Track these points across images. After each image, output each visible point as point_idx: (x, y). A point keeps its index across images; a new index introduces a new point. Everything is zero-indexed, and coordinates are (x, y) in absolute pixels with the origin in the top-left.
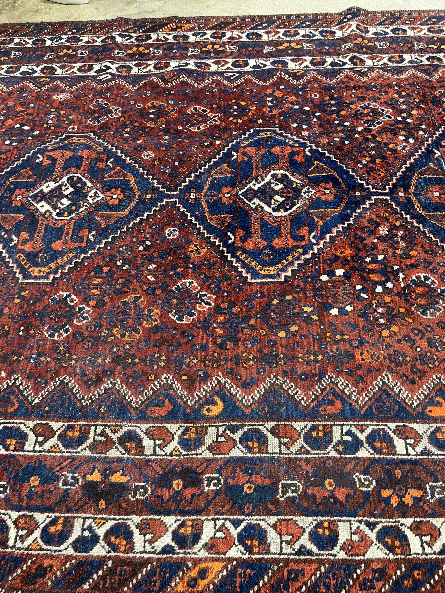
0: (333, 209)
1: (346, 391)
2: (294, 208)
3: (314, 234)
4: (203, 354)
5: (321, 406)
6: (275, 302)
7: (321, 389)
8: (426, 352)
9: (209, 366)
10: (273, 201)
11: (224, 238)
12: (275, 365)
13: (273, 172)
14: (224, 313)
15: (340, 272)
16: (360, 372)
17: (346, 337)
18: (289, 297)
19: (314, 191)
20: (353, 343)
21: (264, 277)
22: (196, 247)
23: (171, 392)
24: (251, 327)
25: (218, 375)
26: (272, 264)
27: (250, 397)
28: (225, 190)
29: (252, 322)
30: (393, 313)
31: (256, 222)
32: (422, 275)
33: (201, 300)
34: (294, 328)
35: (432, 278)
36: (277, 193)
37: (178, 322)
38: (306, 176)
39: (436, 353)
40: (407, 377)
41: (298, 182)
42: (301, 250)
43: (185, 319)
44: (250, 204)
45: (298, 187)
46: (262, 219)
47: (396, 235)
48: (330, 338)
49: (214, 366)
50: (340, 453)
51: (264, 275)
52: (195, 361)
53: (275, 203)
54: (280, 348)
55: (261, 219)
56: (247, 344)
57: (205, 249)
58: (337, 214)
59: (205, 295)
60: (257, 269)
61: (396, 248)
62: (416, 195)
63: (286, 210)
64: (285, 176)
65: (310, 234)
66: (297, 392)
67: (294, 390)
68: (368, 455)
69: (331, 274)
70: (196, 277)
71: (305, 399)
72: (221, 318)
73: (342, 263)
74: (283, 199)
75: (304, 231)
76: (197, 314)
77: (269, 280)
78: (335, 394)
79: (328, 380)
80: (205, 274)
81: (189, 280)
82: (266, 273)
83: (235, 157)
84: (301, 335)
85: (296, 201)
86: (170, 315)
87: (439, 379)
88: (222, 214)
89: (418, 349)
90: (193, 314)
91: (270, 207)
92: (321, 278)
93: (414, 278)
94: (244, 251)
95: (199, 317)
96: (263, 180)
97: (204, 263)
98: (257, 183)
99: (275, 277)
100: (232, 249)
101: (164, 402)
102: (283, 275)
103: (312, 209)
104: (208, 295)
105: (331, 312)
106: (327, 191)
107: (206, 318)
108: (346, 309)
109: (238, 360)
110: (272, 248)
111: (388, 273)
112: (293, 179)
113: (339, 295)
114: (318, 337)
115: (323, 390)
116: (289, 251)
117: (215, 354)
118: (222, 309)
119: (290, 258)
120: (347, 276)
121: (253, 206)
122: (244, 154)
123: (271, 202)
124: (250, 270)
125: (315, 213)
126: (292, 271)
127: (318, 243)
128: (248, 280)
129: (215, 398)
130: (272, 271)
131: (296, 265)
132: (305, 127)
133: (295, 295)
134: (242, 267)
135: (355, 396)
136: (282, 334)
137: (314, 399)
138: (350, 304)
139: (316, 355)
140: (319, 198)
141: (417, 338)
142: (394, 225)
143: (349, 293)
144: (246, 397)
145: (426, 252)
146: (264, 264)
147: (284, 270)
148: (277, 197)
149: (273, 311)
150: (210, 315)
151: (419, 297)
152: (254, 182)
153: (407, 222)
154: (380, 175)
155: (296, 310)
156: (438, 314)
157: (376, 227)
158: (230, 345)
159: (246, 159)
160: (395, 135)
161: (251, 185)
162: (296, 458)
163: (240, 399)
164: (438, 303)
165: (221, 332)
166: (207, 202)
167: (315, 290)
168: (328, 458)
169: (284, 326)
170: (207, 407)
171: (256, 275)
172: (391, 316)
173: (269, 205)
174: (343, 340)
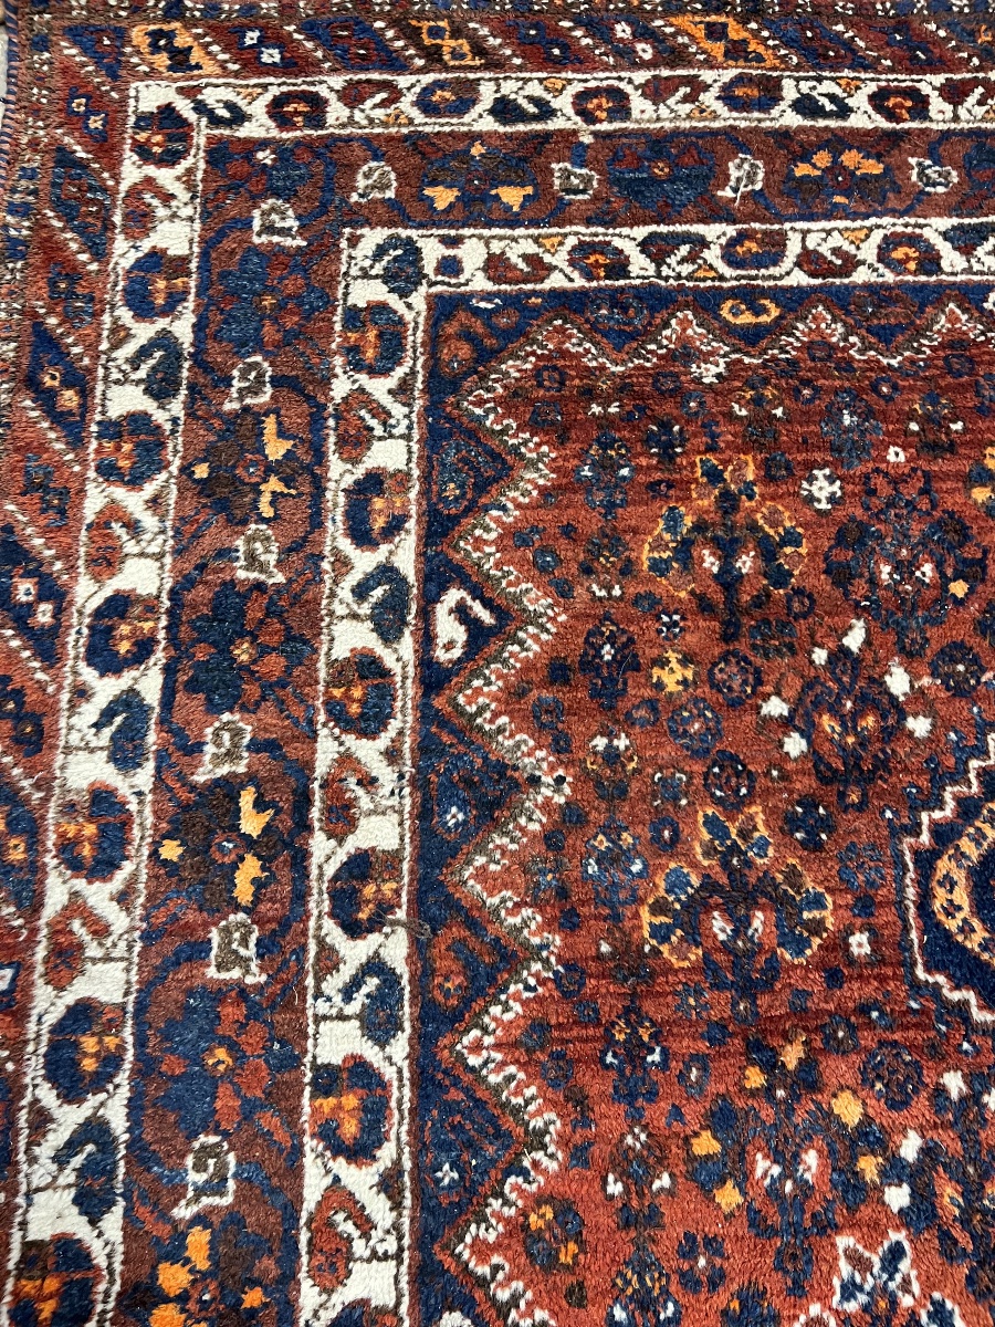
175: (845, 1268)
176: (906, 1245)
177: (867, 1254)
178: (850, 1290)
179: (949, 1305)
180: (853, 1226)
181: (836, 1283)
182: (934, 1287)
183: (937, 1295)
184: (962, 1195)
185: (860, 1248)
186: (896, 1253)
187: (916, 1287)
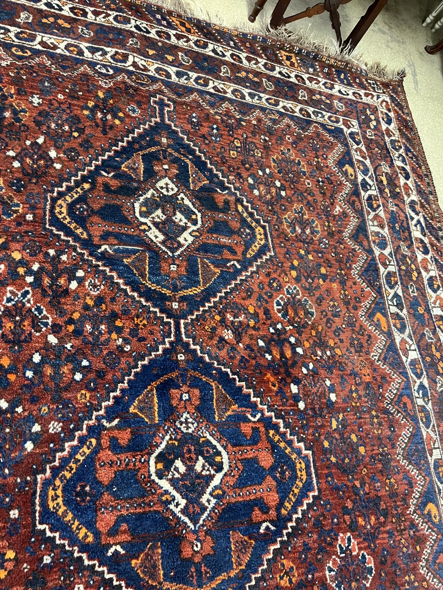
0: (214, 391)
1: (395, 392)
2: (214, 442)
3: (249, 416)
4: (396, 534)
5: (409, 414)
6: (333, 459)
7: (397, 414)
8: (344, 320)
9: (404, 525)
10: (204, 473)
11: (269, 538)
12: (389, 457)
13: (154, 477)
14: (355, 518)
15: (294, 389)
16: (379, 379)
17: (353, 388)
18: (326, 444)
19: (185, 415)
20: (357, 382)
21: (309, 474)
22: (283, 576)
23: (430, 559)
24: (363, 484)
25: (410, 514)
26: (293, 468)
27: (418, 479)
28: (187, 552)
29: (357, 484)
30: (318, 342)
31: (239, 495)
32: (276, 307)
33: (347, 551)
34: (354, 437)
35: (278, 299)
36: (190, 469)
37: (374, 572)
38: (157, 427)
39: (344, 313)
40: (368, 340)
41: (167, 437)
42: (272, 432)
43: (370, 565)
44: (210, 507)
45: (179, 437)
46: (234, 487)
47: (232, 322)
48: (356, 403)
49: (403, 519)
50: (429, 400)
51: (307, 475)
52: (403, 541)
53: (208, 470)
54: (374, 452)
55: (234, 488)
56: (378, 487)
57: (285, 562)
58: (220, 386)
59: (340, 546)
60: (301, 485)
61: (248, 325)
62: (175, 289)
63: (219, 454)
64: (160, 458)
65: (250, 421)
66: (404, 434)
67: (404, 438)
68: (426, 379)
69: (296, 398)
70: (321, 565)
71: (407, 428)
72: (361, 521)
73: (284, 385)
74: (200, 458)
75: (246, 429)
76: (362, 552)
77: (312, 468)
78: (399, 401)
79: (390, 407)
80: (318, 553)
81: (327, 573)
82: (304, 473)
83: (119, 548)
84: (359, 431)
85: (202, 439)
86: (368, 585)
87: (362, 316)
88: (231, 549)
89: (344, 326)
90: (363, 556)
91: (214, 475)
92: (302, 409)
93: (280, 315)
94: (281, 505)
95: (365, 549)
96: (166, 492)
97: (304, 559)
98: (174, 500)
99: (308, 461)
100: (280, 522)
101: (439, 563)
102: (305, 452)
103: (214, 418)
104: (339, 542)
105: (334, 401)
106: (185, 397)
107: (365, 539)
108: (329, 385)
109: (393, 495)
110: (273, 469)
111: (279, 340)
112: (163, 446)
113: (318, 391)
114: (358, 414)
115: (399, 412)
116: (274, 447)
117: (394, 521)
118: (352, 522)
119: (282, 445)
120: (297, 382)
121: (214, 501)
122: (114, 531)
123: (206, 476)
124: (304, 494)
125: (219, 415)
126: (299, 442)
127: (262, 411)
128: (316, 493)
129: (426, 512)
130: (300, 465)
131: (292, 437)
132: (36, 428)
133: (322, 437)
134: (302, 505)
135: (397, 385)
136: (362, 450)
137: (406, 419)
138: (324, 381)
139: (372, 417)
140: (197, 409)
141: (334, 325)
142: (220, 321)
143: (314, 381)
144: (419, 482)
145: (250, 297)
146: (294, 477)
147: (299, 452)
148: (198, 467)
149: (343, 462)
150: (359, 535)
151: (297, 315)
152: (172, 507)
153: (215, 307)
154: (144, 325)
155: (337, 436)
156: (310, 302)
157: (227, 342)
158: (383, 506)
159: (124, 527)
160: (66, 292)
161: (177, 511)
162: (439, 435)
163: (421, 488)
164: (300, 300)
165: (373, 518)
166: (212, 578)
167: (315, 416)
168: (434, 410)
169: (353, 448)
170: (434, 519)
171: (308, 486)
172: (322, 344)
173: (211, 477)
174: (357, 391)
175: (9, 295)
176: (31, 291)
177: (17, 292)
178: (9, 300)
179: (42, 307)
180: (13, 284)
181: (5, 298)
182: (38, 302)
183: (38, 305)
184: (51, 281)
185: (15, 290)
186: (27, 292)
187: (32, 302)
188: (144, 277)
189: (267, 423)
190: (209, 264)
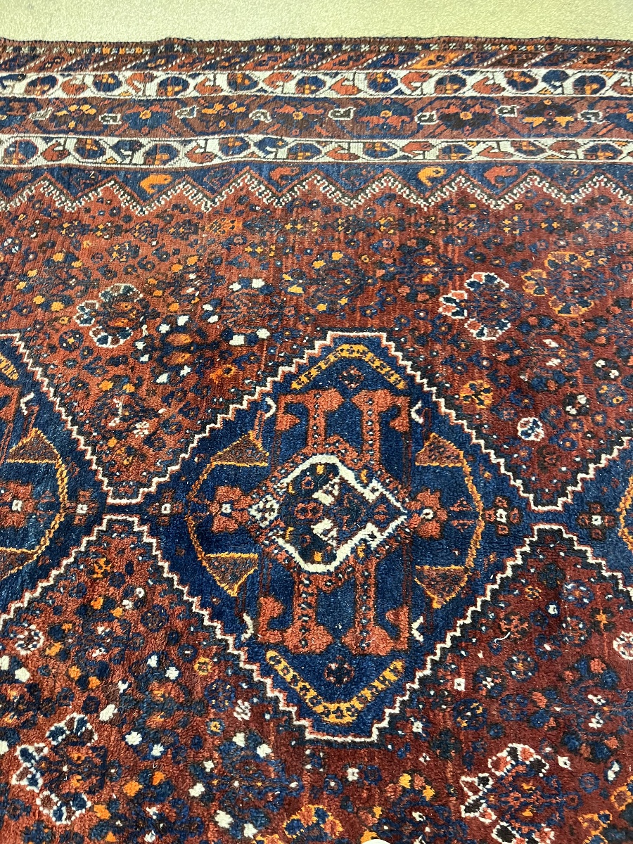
0: (224, 463)
1: (263, 188)
2: (297, 472)
3: (268, 415)
4: (450, 233)
5: (297, 174)
6: (344, 301)
7: (294, 192)
8: (145, 241)
9: (441, 219)
10: (336, 493)
11: (430, 411)
12: (351, 218)
13: (331, 567)
14: (423, 286)
15: (238, 340)
16: (241, 207)
17: (249, 249)
18: (322, 307)
19: (253, 512)
20: (241, 241)
21: (359, 341)
22: (479, 399)
23: (488, 191)
24: (381, 265)
25: (428, 207)
26: (346, 363)
27: (385, 184)
28: (433, 529)
29: (380, 273)
30: (172, 288)
31: (371, 445)
32: (109, 345)
33: (461, 306)
34: (318, 264)
35: (95, 339)
36: (328, 512)
37: (492, 274)
38: (263, 555)
39: (133, 239)
40: (181, 210)
41: (281, 541)
42: (295, 385)
43: (483, 278)
44: (382, 490)
45: (282, 525)
46: (360, 452)
47: (124, 419)
48: (271, 250)
49: (433, 218)
50: (281, 140)
51: (359, 344)
52: (460, 225)
53: (333, 486)
54: (342, 238)
55: (362, 452)
56: (388, 244)
57: (462, 395)
58: (219, 453)
59: (454, 314)
60: (370, 355)
61: (132, 394)
62: (54, 506)
63: (313, 467)
64: (307, 556)
65: (275, 415)
66: (324, 189)
67: (328, 191)
68: (251, 136)
69: (252, 340)
70: (473, 345)
71: (315, 182)
72: (427, 278)
73: (231, 355)
74: (315, 496)
75: (285, 422)
76: (465, 285)
77: (352, 334)
78: (277, 185)
79: (283, 201)
80: (459, 347)
81: (484, 338)
82: (356, 348)
83: (415, 625)
84: (310, 254)
85: (290, 490)
86: (507, 285)
87: (141, 210)
88: (437, 467)
89: (154, 243)
90: (471, 284)
91: (342, 478)
92: (268, 334)
93: (122, 341)
94: (392, 388)
95: (462, 280)
96: (354, 550)
97: (463, 367)
98: (365, 541)
99: (341, 338)
100: (414, 393)
101: (496, 181)
102: (328, 342)
103: (263, 468)
104: (449, 314)
105: (263, 283)
106: (227, 508)
107: (451, 278)
108: (240, 287)
109: (401, 225)
110: (344, 392)
111: (161, 350)
112: (291, 549)
113: (246, 305)
114: (288, 251)
115: (292, 189)
116: (316, 386)
117: (433, 232)
118: (427, 291)
119: (314, 372)
120: (228, 334)
121: (375, 484)
122: (394, 631)
123: (340, 490)
124: (382, 353)
125: (259, 460)
126: (313, 348)
127: (264, 395)
128: (384, 335)
129: (429, 184)
130: (345, 351)
131: (305, 356)
133: (312, 311)
134: (396, 358)
135: (253, 183)
136: (337, 256)
137: (303, 181)
138: (233, 292)
139: (294, 230)
140: (246, 492)
141: (151, 258)
142: (119, 439)
143: (231, 308)
144: (390, 184)
145: (85, 385)
146: (359, 363)
147: (327, 350)
148: (327, 500)
149: (349, 287)
150: (445, 284)
151: (126, 313)
152: (374, 544)
153: (94, 444)
154: (107, 563)
155: (313, 289)
156: (109, 289)
157: (154, 433)
158: (412, 243)
159: (390, 616)
160: (33, 687)
161: (380, 538)
162: (332, 137)
163: (397, 183)
164: (103, 305)
165: (426, 261)
166: (469, 498)
167: (280, 316)
168: (296, 136)
169: (333, 268)
170: (439, 175)
171: (374, 345)
172: (176, 285)
173: (343, 483)
174: (253, 245)
175: (24, 782)
176: (23, 746)
177: (21, 769)
178: (33, 782)
179: (53, 728)
180: (7, 774)
181: (29, 788)
182: (43, 735)
183: (47, 734)
184: (10, 712)
185: (18, 772)
186: (25, 753)
187: (42, 745)
188: (26, 557)
189: (282, 389)
190: (20, 444)
